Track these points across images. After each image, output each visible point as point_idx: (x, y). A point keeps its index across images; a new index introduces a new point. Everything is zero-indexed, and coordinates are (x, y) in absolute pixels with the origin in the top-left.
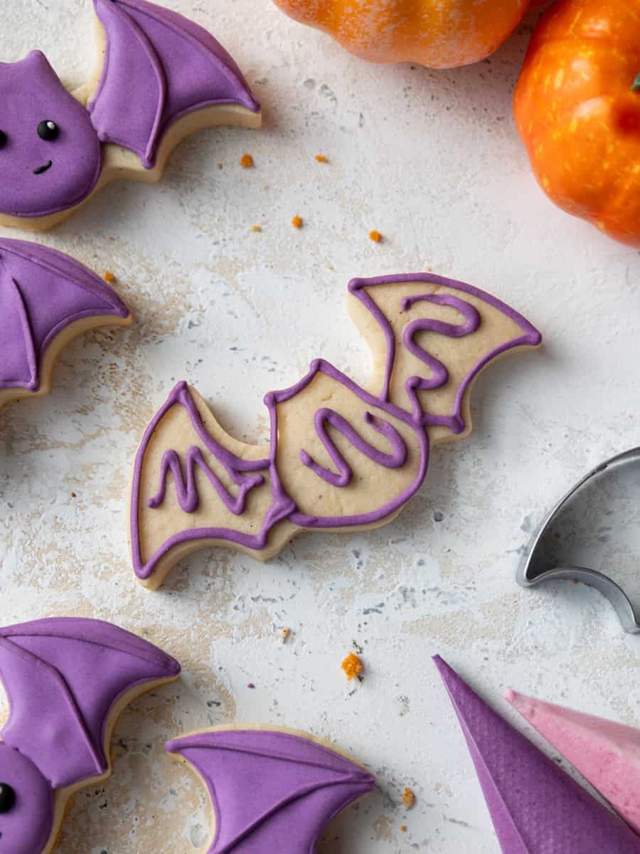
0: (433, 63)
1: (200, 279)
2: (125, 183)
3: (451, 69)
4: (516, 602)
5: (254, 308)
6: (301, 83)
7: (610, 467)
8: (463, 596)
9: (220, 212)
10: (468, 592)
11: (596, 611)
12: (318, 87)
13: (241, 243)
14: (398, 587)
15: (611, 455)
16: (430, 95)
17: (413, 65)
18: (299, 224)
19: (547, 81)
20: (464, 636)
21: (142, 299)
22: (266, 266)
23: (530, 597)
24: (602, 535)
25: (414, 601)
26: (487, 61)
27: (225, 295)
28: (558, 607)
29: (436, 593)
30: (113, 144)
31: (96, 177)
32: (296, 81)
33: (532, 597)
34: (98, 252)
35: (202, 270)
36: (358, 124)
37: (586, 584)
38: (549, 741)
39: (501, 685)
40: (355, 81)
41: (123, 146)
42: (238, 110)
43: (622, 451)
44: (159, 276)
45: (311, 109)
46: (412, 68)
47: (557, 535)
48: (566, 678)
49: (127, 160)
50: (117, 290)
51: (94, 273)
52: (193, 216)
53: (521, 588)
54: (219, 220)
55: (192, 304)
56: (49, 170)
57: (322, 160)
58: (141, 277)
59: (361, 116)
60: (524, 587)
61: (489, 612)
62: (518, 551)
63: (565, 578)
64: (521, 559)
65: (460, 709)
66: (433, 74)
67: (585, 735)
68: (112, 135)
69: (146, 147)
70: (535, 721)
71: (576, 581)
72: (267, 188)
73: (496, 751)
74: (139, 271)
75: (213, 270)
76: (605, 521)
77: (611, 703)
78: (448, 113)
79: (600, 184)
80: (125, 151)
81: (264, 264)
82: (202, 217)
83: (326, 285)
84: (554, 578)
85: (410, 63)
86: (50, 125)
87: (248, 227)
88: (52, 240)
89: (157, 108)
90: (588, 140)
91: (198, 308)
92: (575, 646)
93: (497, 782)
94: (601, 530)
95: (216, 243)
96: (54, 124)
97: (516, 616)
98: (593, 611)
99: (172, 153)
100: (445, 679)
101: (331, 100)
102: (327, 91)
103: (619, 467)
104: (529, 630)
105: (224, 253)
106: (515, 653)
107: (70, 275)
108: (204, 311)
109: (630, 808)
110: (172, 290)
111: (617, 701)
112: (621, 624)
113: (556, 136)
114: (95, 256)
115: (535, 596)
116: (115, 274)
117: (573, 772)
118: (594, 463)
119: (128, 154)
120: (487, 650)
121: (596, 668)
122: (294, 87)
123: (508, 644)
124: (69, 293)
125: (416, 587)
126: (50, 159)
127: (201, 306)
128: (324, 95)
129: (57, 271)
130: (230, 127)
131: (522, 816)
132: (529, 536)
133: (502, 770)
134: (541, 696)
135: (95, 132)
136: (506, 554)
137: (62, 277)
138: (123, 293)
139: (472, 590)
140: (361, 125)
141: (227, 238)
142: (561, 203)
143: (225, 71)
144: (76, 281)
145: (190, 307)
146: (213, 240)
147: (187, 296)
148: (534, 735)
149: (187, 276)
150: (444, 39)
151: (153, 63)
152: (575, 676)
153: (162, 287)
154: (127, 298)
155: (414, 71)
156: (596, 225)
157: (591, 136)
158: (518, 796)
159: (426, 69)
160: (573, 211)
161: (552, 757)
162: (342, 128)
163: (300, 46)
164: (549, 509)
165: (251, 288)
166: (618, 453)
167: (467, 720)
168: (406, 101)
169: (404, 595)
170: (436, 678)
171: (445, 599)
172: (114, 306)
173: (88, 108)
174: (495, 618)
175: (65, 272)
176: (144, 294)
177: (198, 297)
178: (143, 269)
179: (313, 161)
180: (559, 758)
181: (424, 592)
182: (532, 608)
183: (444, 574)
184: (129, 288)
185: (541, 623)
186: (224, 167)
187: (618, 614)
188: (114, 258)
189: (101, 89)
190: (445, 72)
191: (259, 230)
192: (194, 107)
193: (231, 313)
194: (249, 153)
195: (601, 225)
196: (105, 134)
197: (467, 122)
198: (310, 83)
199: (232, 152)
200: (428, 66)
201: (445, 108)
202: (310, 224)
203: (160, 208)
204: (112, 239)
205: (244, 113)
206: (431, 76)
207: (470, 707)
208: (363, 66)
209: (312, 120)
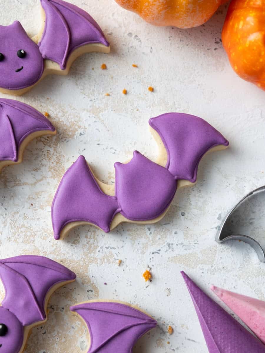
0: (181, 26)
1: (84, 115)
2: (54, 76)
3: (189, 29)
4: (215, 249)
5: (107, 127)
6: (126, 34)
7: (254, 193)
8: (193, 247)
9: (93, 88)
10: (195, 245)
11: (248, 253)
12: (133, 36)
13: (101, 101)
14: (166, 243)
15: (255, 188)
16: (180, 39)
17: (173, 27)
18: (126, 92)
19: (236, 26)
20: (194, 263)
21: (60, 124)
22: (112, 110)
23: (221, 247)
24: (251, 221)
25: (173, 248)
26: (203, 25)
27: (95, 122)
28: (233, 251)
29: (182, 245)
30: (49, 59)
31: (41, 74)
32: (124, 33)
33: (222, 247)
34: (42, 104)
35: (85, 112)
36: (150, 51)
37: (244, 242)
38: (229, 307)
39: (209, 284)
40: (148, 33)
41: (53, 60)
42: (100, 45)
43: (259, 187)
44: (67, 114)
45: (130, 45)
46: (172, 28)
47: (232, 222)
48: (236, 281)
49: (54, 66)
50: (50, 120)
51: (40, 113)
52: (81, 89)
53: (217, 243)
54: (92, 91)
55: (82, 126)
56: (22, 70)
57: (135, 66)
58: (60, 114)
59: (151, 48)
60: (219, 243)
61: (204, 253)
62: (216, 228)
63: (235, 239)
64: (217, 231)
65: (192, 293)
66: (181, 31)
67: (244, 304)
68: (48, 56)
69: (62, 61)
70: (223, 298)
71: (240, 240)
72: (112, 78)
73: (207, 311)
74: (59, 112)
75: (90, 112)
76: (252, 216)
77: (255, 291)
78: (187, 47)
79: (259, 68)
80: (53, 62)
81: (111, 109)
82: (85, 89)
83: (137, 118)
84: (231, 239)
85: (171, 26)
86: (22, 51)
87: (105, 94)
88: (23, 99)
89: (66, 45)
90: (253, 49)
91: (84, 127)
92: (239, 268)
93: (207, 324)
94: (251, 219)
95: (91, 101)
96: (24, 51)
97: (215, 255)
98: (247, 253)
99: (73, 63)
100: (186, 281)
101: (139, 41)
102: (137, 38)
103: (258, 193)
104: (221, 261)
105: (94, 105)
106: (215, 270)
107: (30, 114)
108: (86, 129)
109: (262, 335)
110: (73, 120)
111: (257, 290)
112: (259, 258)
113: (240, 48)
114: (41, 106)
115: (223, 246)
116: (49, 113)
117: (239, 319)
118: (247, 192)
119: (55, 63)
120: (203, 269)
121: (248, 277)
122: (124, 36)
123: (212, 267)
124: (30, 121)
125: (174, 243)
126: (23, 66)
127: (85, 127)
128: (135, 40)
129: (25, 112)
130: (97, 52)
131: (217, 338)
132: (221, 222)
133: (209, 319)
134: (226, 288)
135: (41, 54)
136: (211, 229)
137: (28, 114)
138: (52, 121)
139: (197, 244)
140: (151, 52)
141: (95, 98)
142: (242, 76)
143: (95, 29)
144: (33, 116)
145: (80, 127)
146: (90, 99)
147: (79, 123)
148: (223, 304)
149: (79, 114)
150: (186, 16)
151: (65, 26)
152: (240, 280)
153: (69, 119)
154: (54, 123)
155: (173, 30)
156: (257, 85)
157: (255, 48)
158: (216, 329)
159: (178, 28)
160: (247, 79)
161: (230, 313)
162: (143, 53)
163: (126, 19)
164: (229, 211)
165: (105, 119)
166: (257, 188)
167: (195, 298)
168: (170, 41)
169: (169, 246)
170: (182, 280)
171: (186, 248)
172: (49, 126)
173: (38, 45)
174: (206, 256)
175: (28, 112)
176: (61, 122)
177: (83, 123)
178: (61, 111)
179: (131, 66)
180: (233, 314)
181: (177, 245)
182: (222, 252)
183: (185, 238)
184: (55, 119)
185: (225, 258)
186: (94, 69)
187: (257, 254)
188: (49, 106)
189: (44, 36)
190: (186, 30)
191: (109, 95)
192: (83, 44)
193: (97, 129)
194: (105, 63)
195: (259, 85)
196: (45, 55)
197: (195, 50)
198: (130, 34)
199: (98, 63)
200: (179, 27)
201: (186, 45)
202: (130, 92)
203: (68, 86)
204: (48, 99)
205: (103, 47)
206: (180, 31)
207: (196, 293)
208: (152, 28)
209: (131, 50)
